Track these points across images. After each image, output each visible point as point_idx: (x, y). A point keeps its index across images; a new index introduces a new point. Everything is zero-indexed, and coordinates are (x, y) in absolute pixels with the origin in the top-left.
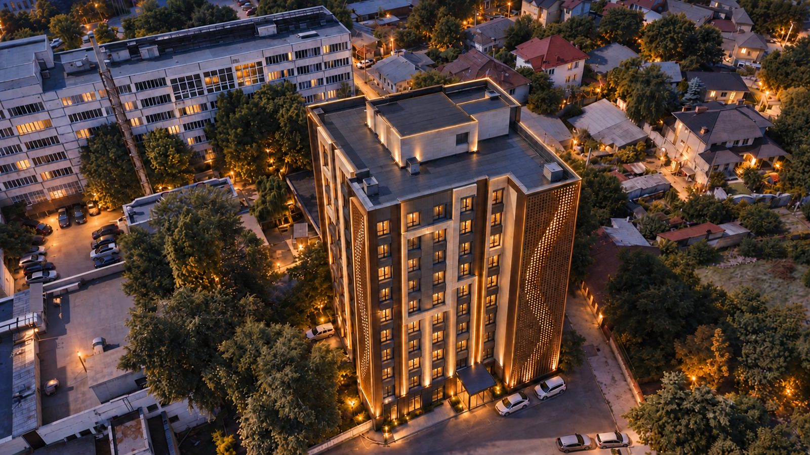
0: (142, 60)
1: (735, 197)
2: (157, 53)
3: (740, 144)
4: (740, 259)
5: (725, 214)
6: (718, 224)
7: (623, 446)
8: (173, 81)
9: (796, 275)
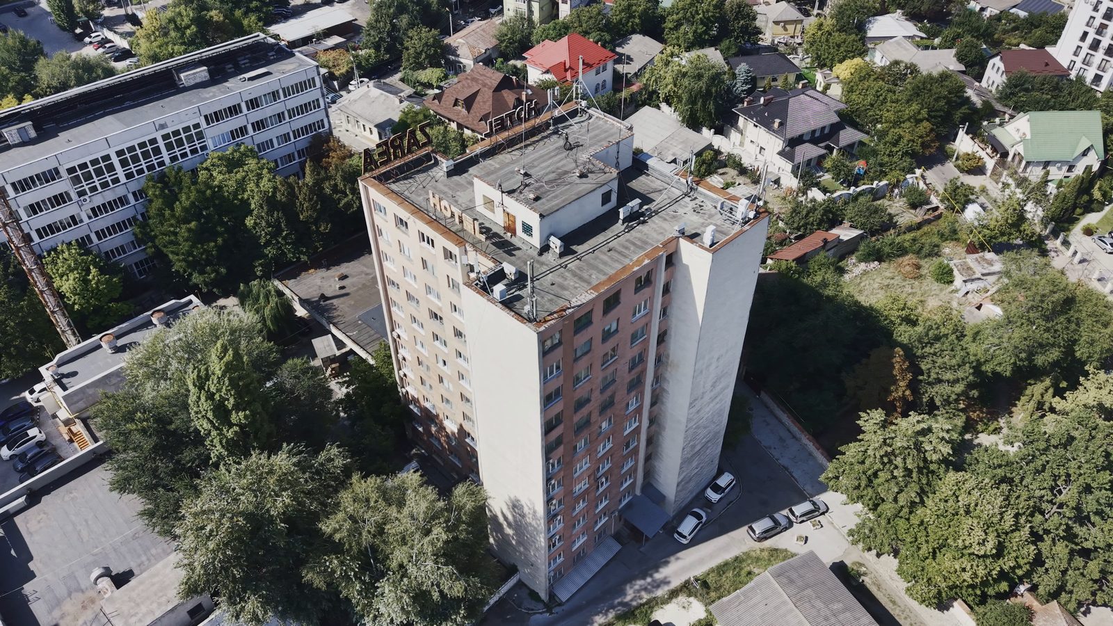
0: (9, 147)
1: (835, 195)
2: (33, 134)
3: (817, 134)
4: (863, 266)
5: (832, 217)
6: (827, 230)
7: (821, 514)
8: (71, 170)
9: (924, 271)
